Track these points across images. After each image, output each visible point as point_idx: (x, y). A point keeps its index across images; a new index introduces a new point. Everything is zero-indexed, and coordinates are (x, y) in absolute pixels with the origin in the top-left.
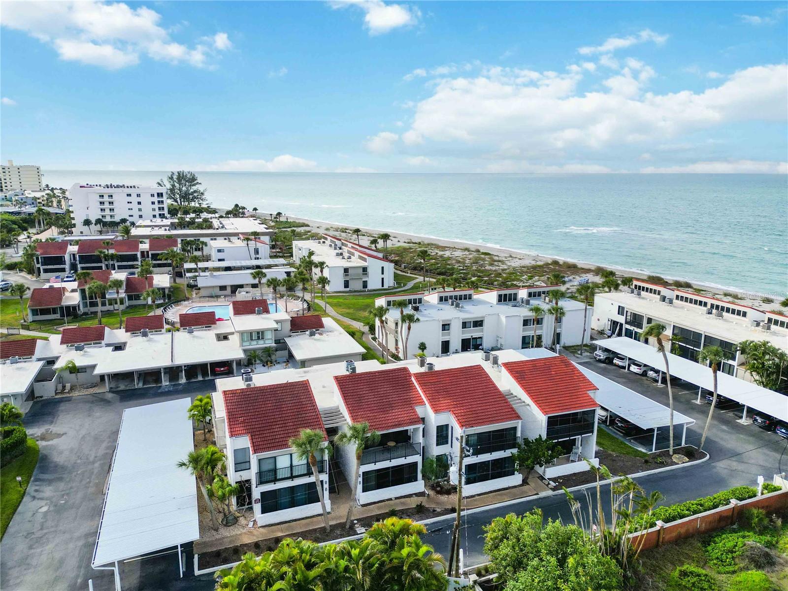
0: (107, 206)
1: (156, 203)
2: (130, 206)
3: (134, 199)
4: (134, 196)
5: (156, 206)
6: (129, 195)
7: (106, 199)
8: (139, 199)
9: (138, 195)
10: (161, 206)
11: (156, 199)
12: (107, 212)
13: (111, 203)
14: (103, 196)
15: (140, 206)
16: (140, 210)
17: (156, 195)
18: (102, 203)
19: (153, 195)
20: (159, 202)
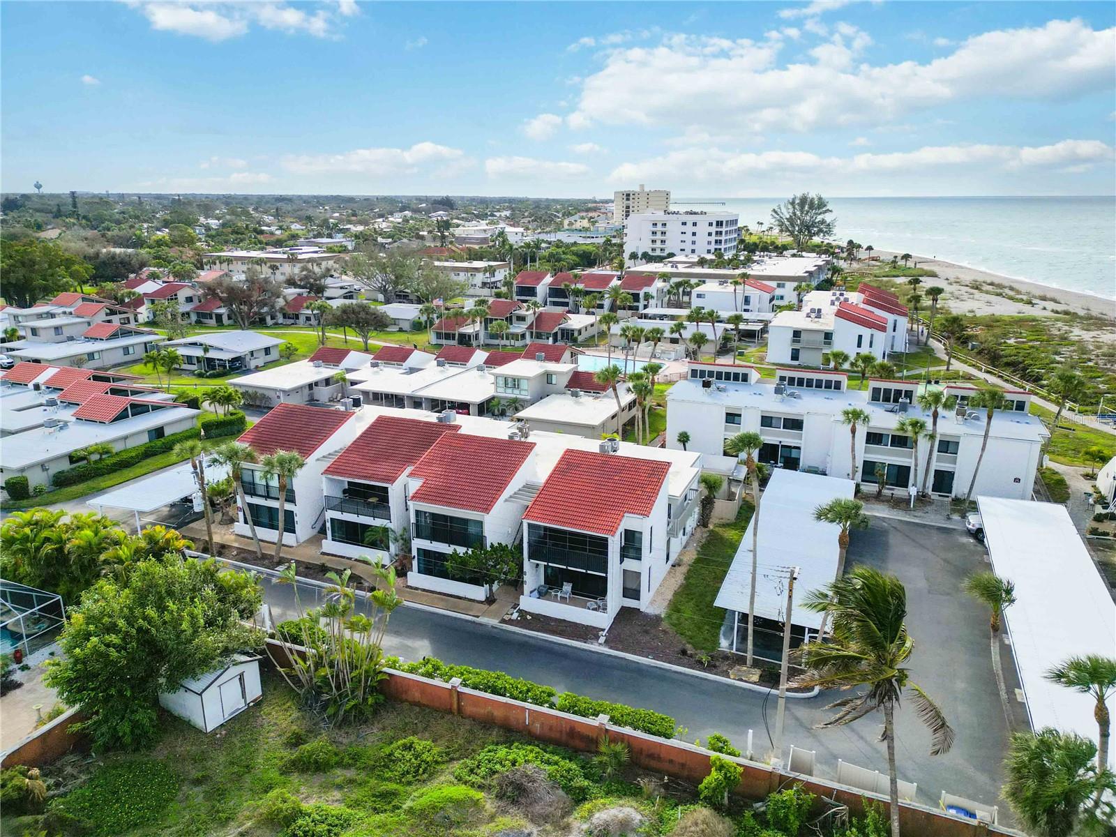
0: (659, 237)
1: (714, 234)
2: (683, 237)
3: (689, 229)
4: (690, 224)
5: (713, 238)
6: (684, 224)
7: (659, 228)
8: (694, 229)
9: (695, 224)
10: (718, 238)
11: (714, 229)
12: (658, 244)
13: (663, 233)
14: (656, 224)
15: (694, 238)
16: (694, 243)
17: (714, 224)
18: (654, 233)
19: (711, 224)
20: (717, 233)
